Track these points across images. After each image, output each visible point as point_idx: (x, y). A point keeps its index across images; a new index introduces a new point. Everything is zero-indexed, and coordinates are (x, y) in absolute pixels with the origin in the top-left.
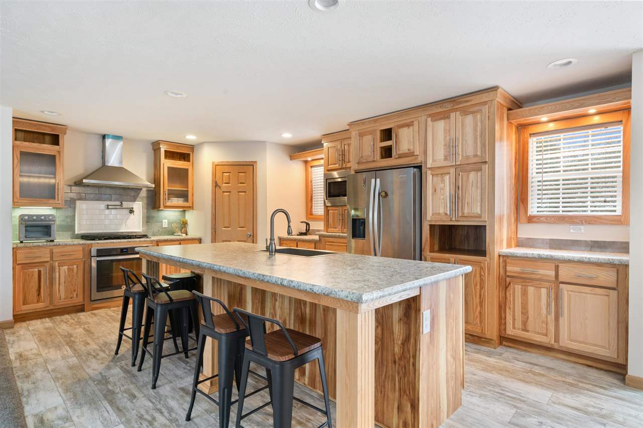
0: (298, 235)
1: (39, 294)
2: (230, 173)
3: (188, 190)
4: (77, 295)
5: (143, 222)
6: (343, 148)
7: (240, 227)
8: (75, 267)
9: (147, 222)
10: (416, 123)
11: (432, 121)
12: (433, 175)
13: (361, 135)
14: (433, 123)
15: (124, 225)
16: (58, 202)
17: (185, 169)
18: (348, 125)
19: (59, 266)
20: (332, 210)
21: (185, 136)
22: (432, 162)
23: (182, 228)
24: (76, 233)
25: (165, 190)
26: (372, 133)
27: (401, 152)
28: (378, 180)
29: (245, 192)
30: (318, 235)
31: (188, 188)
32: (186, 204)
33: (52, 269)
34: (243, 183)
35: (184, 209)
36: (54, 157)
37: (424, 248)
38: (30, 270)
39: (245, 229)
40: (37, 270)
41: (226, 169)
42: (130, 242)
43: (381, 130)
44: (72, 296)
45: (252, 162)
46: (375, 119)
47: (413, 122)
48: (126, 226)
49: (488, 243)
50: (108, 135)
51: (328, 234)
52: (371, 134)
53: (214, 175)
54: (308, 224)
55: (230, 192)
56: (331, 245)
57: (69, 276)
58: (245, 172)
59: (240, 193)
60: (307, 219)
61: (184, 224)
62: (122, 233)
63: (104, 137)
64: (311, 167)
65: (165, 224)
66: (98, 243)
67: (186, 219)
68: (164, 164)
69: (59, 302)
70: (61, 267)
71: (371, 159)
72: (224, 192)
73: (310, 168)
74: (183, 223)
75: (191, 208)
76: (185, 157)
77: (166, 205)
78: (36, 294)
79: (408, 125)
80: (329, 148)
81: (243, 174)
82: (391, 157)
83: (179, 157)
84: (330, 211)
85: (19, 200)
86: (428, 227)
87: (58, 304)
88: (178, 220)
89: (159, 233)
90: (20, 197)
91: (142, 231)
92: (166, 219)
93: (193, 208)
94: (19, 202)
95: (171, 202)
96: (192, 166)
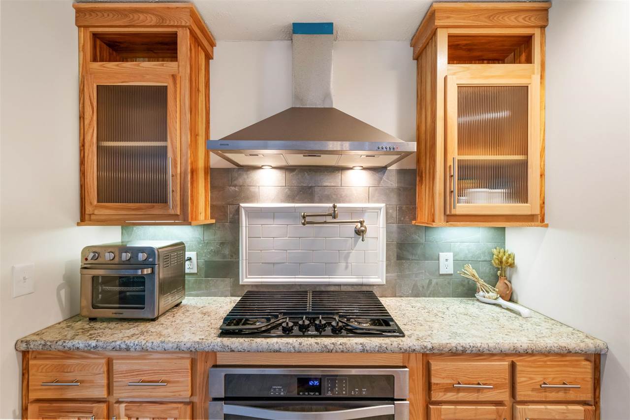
3: (525, 161)
5: (388, 259)
9: (400, 258)
15: (343, 265)
16: (172, 212)
17: (519, 87)
23: (497, 278)
24: (241, 283)
25: (449, 163)
32: (520, 208)
35: (502, 225)
36: (164, 91)
48: (347, 267)
61: (504, 268)
62: (339, 285)
65: (446, 265)
66: (232, 351)
68: (445, 79)
74: (500, 263)
75: (533, 219)
77: (453, 212)
85: (97, 208)
88: (484, 253)
89: (431, 288)
90: (98, 202)
91: (385, 283)
92: (449, 251)
93: (543, 220)
94: (96, 212)
95: (467, 202)
96: (542, 77)
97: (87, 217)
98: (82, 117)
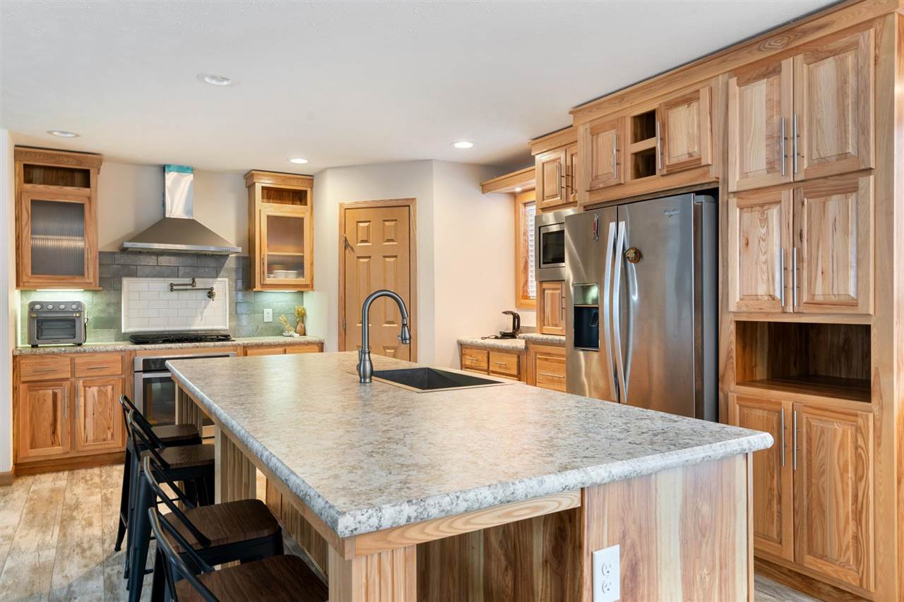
0: (497, 338)
1: (54, 432)
2: (370, 222)
3: (303, 257)
4: (112, 435)
5: (230, 313)
6: (569, 163)
7: (387, 323)
8: (110, 388)
10: (704, 94)
11: (739, 84)
12: (741, 209)
13: (595, 132)
14: (742, 88)
15: (199, 318)
16: (88, 281)
17: (299, 218)
18: (571, 113)
19: (85, 387)
20: (549, 289)
21: (288, 160)
22: (741, 178)
23: (297, 324)
24: (123, 331)
25: (262, 257)
26: (615, 124)
27: (673, 161)
28: (622, 225)
29: (396, 256)
30: (524, 338)
31: (303, 252)
32: (301, 281)
33: (73, 393)
34: (392, 240)
35: (301, 290)
36: (81, 206)
37: (723, 376)
38: (41, 392)
39: (396, 325)
40: (51, 392)
41: (363, 215)
42: (198, 347)
43: (635, 118)
44: (105, 437)
45: (407, 199)
46: (620, 95)
47: (698, 91)
48: (202, 319)
49: (877, 369)
50: (169, 166)
51: (545, 337)
52: (613, 127)
53: (343, 226)
54: (516, 318)
55: (369, 257)
56: (546, 360)
57: (100, 403)
58: (396, 220)
59: (387, 259)
60: (516, 307)
61: (302, 316)
62: (197, 331)
63: (163, 169)
64: (525, 204)
65: (268, 316)
66: (145, 349)
67: (305, 306)
68: (261, 211)
69: (84, 446)
70: (87, 388)
71: (614, 181)
72: (359, 258)
73: (521, 206)
74: (299, 314)
75: (310, 286)
76: (299, 197)
77: (265, 283)
78: (49, 431)
79: (688, 100)
80: (543, 164)
81: (393, 223)
82: (653, 173)
83: (291, 198)
84: (546, 291)
85: (30, 278)
86: (733, 327)
87: (85, 449)
88: (291, 309)
89: (258, 331)
90: (32, 274)
91: (228, 328)
92: (269, 308)
93: (312, 287)
94: (31, 281)
95: (274, 277)
96: (312, 213)
97: (21, 284)
98: (18, 219)
